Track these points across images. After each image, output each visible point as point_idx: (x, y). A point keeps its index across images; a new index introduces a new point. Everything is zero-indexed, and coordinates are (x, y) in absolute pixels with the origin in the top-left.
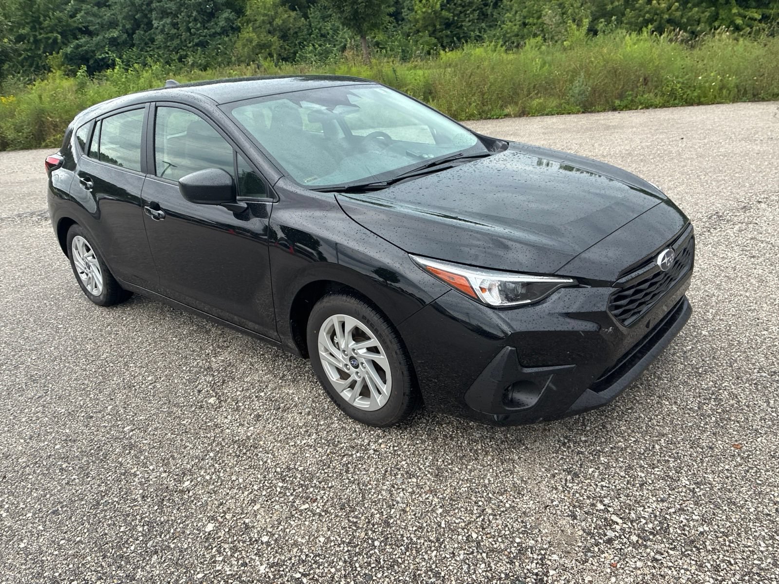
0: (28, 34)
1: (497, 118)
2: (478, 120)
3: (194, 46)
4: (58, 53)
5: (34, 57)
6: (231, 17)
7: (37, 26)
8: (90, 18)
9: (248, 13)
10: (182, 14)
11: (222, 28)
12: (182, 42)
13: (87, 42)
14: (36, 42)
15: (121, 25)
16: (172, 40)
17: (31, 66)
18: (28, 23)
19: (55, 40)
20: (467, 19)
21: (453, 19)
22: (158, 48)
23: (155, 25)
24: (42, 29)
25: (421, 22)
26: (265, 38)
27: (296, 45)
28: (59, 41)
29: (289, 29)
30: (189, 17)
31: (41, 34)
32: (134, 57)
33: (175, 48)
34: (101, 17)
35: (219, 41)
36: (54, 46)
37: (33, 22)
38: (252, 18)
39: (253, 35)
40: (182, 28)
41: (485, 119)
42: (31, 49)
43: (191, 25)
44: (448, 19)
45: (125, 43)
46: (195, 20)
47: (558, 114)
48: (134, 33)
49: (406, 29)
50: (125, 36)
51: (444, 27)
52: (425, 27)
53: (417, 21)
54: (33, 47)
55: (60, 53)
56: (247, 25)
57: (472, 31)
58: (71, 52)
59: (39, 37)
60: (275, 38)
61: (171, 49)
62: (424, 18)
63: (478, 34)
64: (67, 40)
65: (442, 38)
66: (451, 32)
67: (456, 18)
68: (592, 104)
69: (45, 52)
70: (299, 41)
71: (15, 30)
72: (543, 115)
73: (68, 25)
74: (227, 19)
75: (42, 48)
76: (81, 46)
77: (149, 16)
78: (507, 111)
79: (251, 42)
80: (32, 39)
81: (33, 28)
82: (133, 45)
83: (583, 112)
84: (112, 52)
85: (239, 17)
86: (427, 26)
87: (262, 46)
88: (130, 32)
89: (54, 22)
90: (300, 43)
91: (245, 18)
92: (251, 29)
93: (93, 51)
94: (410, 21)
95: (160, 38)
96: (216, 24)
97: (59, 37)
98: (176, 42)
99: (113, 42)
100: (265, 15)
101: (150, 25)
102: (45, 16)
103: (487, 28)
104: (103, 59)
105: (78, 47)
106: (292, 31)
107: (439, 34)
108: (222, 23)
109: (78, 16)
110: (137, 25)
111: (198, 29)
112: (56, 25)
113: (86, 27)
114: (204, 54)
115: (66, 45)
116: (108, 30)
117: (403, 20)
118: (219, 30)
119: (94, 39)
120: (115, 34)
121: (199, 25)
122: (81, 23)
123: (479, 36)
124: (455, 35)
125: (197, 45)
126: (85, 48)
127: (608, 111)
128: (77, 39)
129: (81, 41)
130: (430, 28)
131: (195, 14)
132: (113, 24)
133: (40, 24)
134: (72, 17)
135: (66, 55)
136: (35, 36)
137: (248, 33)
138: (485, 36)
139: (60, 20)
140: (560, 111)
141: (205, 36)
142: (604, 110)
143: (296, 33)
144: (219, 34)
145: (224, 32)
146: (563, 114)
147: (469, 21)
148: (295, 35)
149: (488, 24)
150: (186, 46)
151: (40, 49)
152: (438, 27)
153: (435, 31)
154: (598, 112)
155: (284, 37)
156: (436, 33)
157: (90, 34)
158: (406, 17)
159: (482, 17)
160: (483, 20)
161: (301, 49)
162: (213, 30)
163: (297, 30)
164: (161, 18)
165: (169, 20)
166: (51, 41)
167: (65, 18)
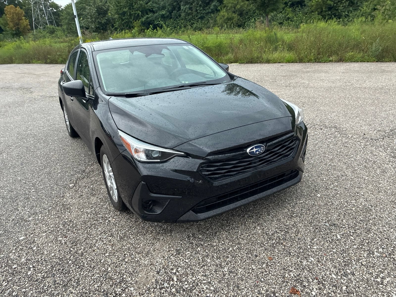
0: (127, 11)
1: (324, 62)
2: (313, 62)
3: (198, 18)
4: (139, 21)
5: (129, 22)
6: (217, 5)
7: (131, 8)
8: (154, 5)
9: (225, 2)
10: (195, 3)
11: (212, 9)
12: (193, 17)
13: (152, 16)
14: (131, 15)
15: (167, 8)
16: (189, 15)
17: (127, 26)
18: (128, 6)
19: (139, 14)
20: (341, 6)
21: (334, 5)
22: (182, 19)
23: (182, 9)
24: (133, 9)
25: (314, 6)
26: (231, 15)
27: (246, 18)
28: (140, 15)
29: (244, 11)
30: (198, 4)
31: (132, 11)
32: (171, 24)
33: (189, 19)
34: (159, 4)
35: (210, 16)
36: (137, 17)
37: (130, 5)
38: (227, 5)
39: (226, 14)
40: (194, 10)
41: (318, 62)
42: (128, 18)
43: (198, 8)
44: (331, 5)
45: (168, 17)
46: (200, 6)
47: (361, 62)
48: (172, 12)
49: (306, 10)
50: (168, 13)
51: (327, 9)
52: (316, 10)
53: (312, 6)
54: (129, 18)
55: (140, 21)
56: (224, 8)
57: (343, 12)
58: (145, 20)
59: (132, 13)
60: (236, 15)
61: (187, 20)
62: (317, 4)
63: (347, 14)
64: (144, 14)
65: (325, 15)
66: (331, 12)
67: (335, 5)
68: (383, 57)
69: (133, 20)
70: (248, 16)
71: (122, 9)
72: (352, 62)
73: (145, 8)
74: (214, 5)
75: (132, 18)
76: (149, 18)
77: (180, 4)
78: (331, 58)
79: (224, 17)
80: (128, 14)
81: (130, 9)
82: (171, 18)
83: (377, 62)
84: (162, 21)
85: (220, 5)
86: (318, 9)
87: (229, 19)
88: (171, 11)
89: (139, 6)
90: (248, 18)
91: (223, 5)
92: (225, 10)
93: (154, 20)
94: (308, 6)
95: (183, 15)
96: (209, 8)
97: (140, 13)
98: (190, 17)
99: (163, 16)
100: (232, 3)
101: (179, 9)
102: (135, 3)
103: (352, 10)
104: (158, 24)
105: (148, 18)
106: (245, 12)
107: (323, 13)
108: (212, 7)
109: (149, 4)
110: (174, 9)
111: (201, 10)
112: (139, 7)
113: (152, 9)
114: (202, 23)
115: (143, 17)
116: (161, 10)
117: (305, 5)
118: (210, 11)
119: (155, 15)
120: (164, 12)
121: (201, 8)
122: (150, 7)
123: (347, 15)
124: (333, 14)
125: (199, 18)
126: (150, 19)
127: (393, 62)
128: (148, 14)
129: (149, 15)
130: (319, 10)
131: (200, 3)
132: (164, 8)
133: (133, 6)
134: (147, 4)
135: (142, 22)
136: (130, 12)
137: (223, 13)
138: (351, 15)
139: (141, 5)
140: (363, 60)
141: (204, 14)
142: (390, 61)
143: (247, 12)
144: (211, 13)
145: (213, 12)
146: (364, 62)
147: (343, 7)
148: (246, 14)
149: (354, 8)
150: (194, 18)
151: (131, 19)
152: (324, 9)
153: (322, 11)
154: (386, 62)
155: (241, 14)
156: (322, 13)
157: (154, 12)
158: (306, 4)
159: (351, 4)
160: (351, 6)
161: (248, 21)
162: (208, 11)
163: (247, 11)
164: (185, 5)
165: (188, 6)
166: (136, 15)
167: (143, 4)
